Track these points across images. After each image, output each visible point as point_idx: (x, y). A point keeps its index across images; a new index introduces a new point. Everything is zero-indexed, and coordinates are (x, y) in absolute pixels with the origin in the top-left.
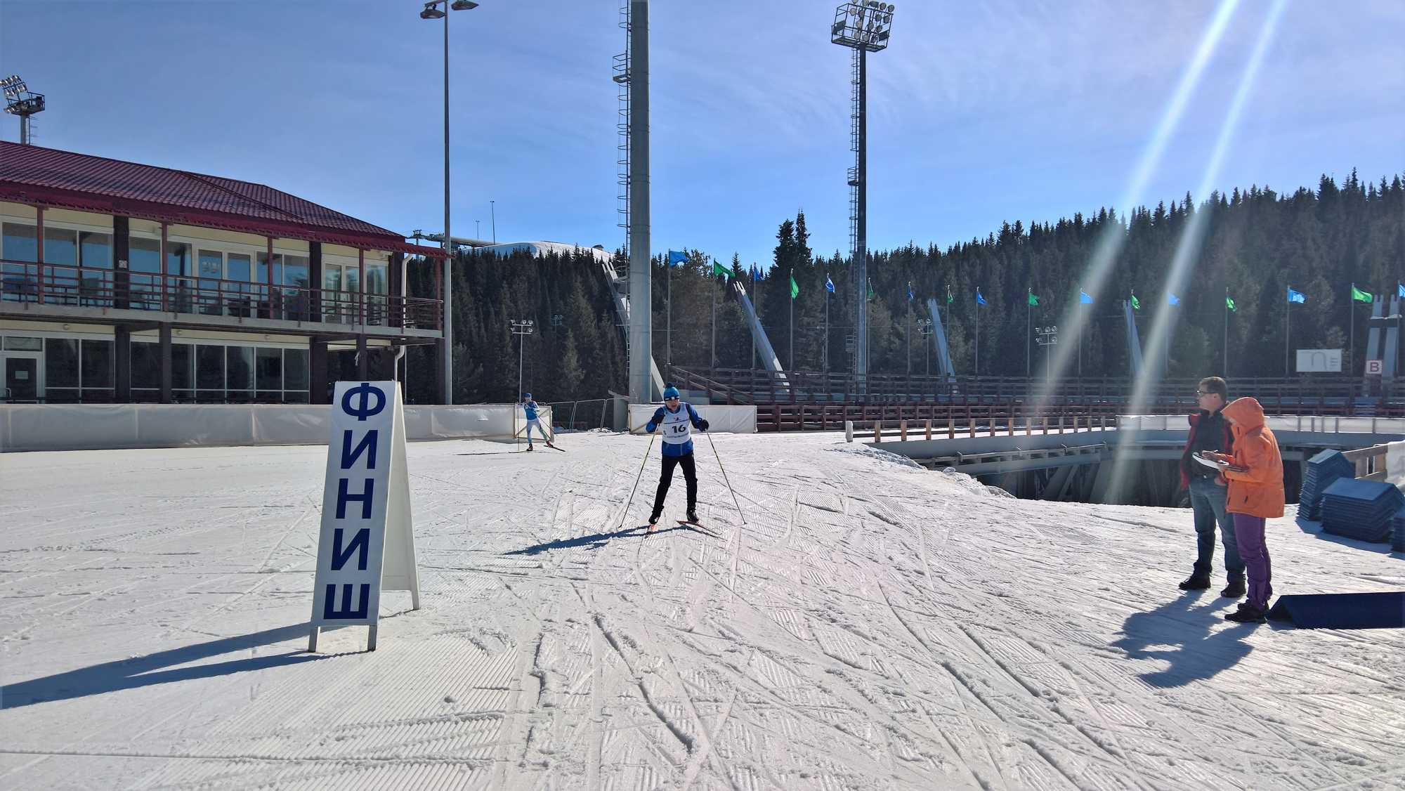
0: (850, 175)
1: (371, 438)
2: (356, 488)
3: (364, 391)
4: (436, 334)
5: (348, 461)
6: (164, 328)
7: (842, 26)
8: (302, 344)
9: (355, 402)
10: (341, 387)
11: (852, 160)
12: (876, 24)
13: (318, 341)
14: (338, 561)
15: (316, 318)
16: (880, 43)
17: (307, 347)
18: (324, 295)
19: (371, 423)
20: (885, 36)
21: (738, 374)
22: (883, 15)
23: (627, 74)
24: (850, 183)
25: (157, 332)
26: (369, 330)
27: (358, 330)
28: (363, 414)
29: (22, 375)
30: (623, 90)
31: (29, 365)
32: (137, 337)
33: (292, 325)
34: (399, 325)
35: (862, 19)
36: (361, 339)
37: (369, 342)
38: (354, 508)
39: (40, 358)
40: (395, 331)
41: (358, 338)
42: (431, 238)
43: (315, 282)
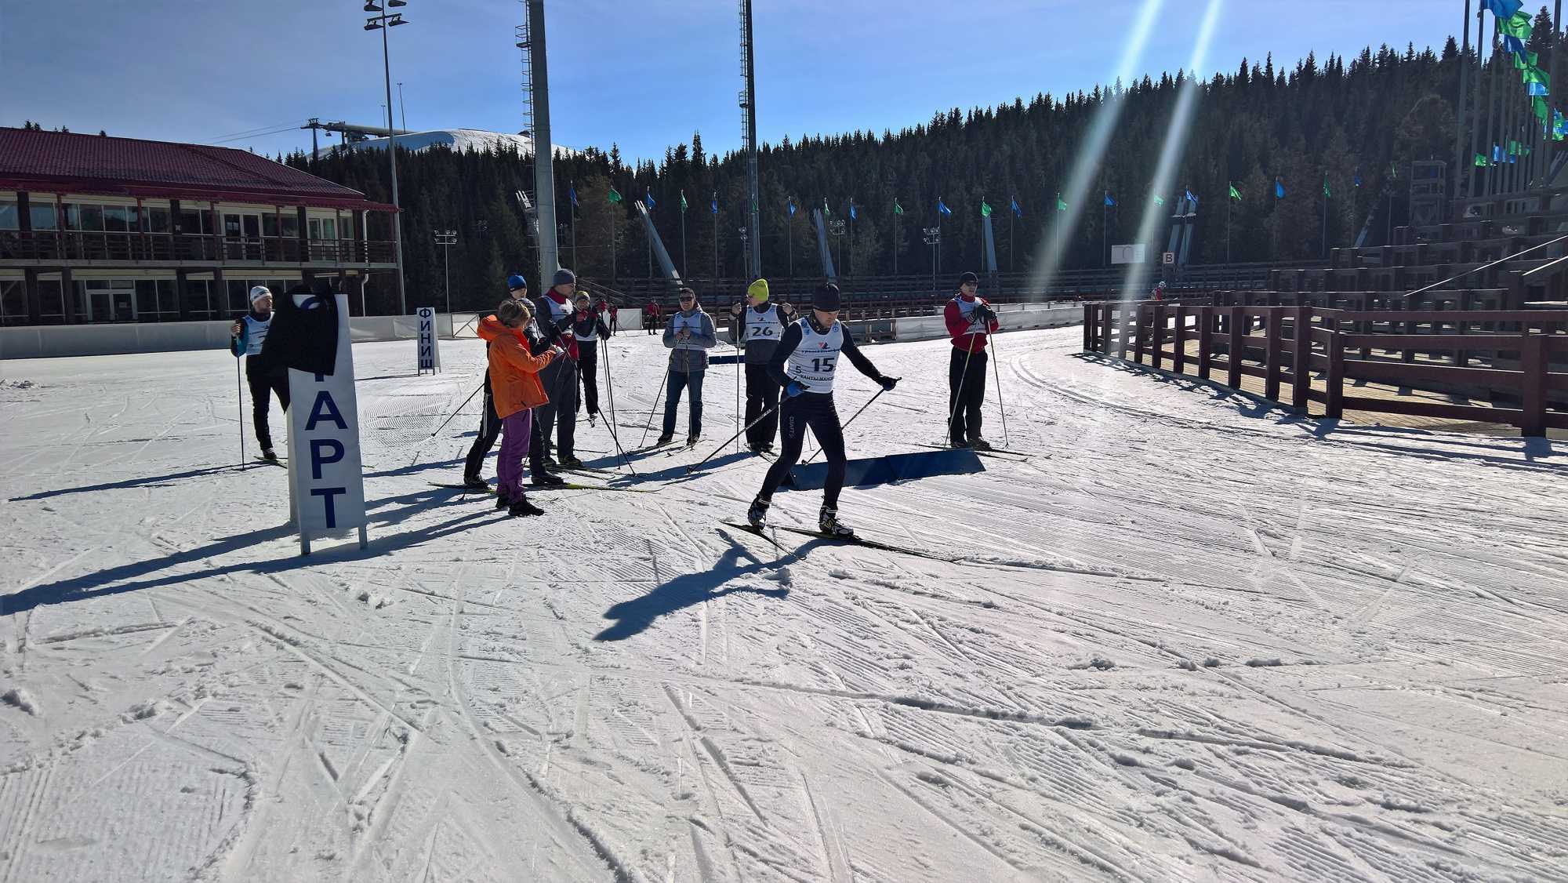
0: (741, 98)
1: (428, 323)
2: (425, 336)
3: (425, 310)
4: (392, 266)
5: (423, 329)
9: (423, 314)
10: (418, 310)
11: (742, 84)
14: (423, 354)
15: (305, 259)
18: (309, 243)
19: (428, 319)
21: (636, 283)
23: (528, 42)
24: (741, 106)
25: (212, 273)
26: (345, 265)
28: (425, 316)
29: (123, 305)
30: (526, 54)
31: (127, 298)
32: (189, 278)
33: (291, 264)
34: (363, 261)
36: (342, 271)
37: (347, 272)
38: (426, 341)
39: (132, 292)
41: (339, 270)
42: (331, 128)
43: (303, 233)
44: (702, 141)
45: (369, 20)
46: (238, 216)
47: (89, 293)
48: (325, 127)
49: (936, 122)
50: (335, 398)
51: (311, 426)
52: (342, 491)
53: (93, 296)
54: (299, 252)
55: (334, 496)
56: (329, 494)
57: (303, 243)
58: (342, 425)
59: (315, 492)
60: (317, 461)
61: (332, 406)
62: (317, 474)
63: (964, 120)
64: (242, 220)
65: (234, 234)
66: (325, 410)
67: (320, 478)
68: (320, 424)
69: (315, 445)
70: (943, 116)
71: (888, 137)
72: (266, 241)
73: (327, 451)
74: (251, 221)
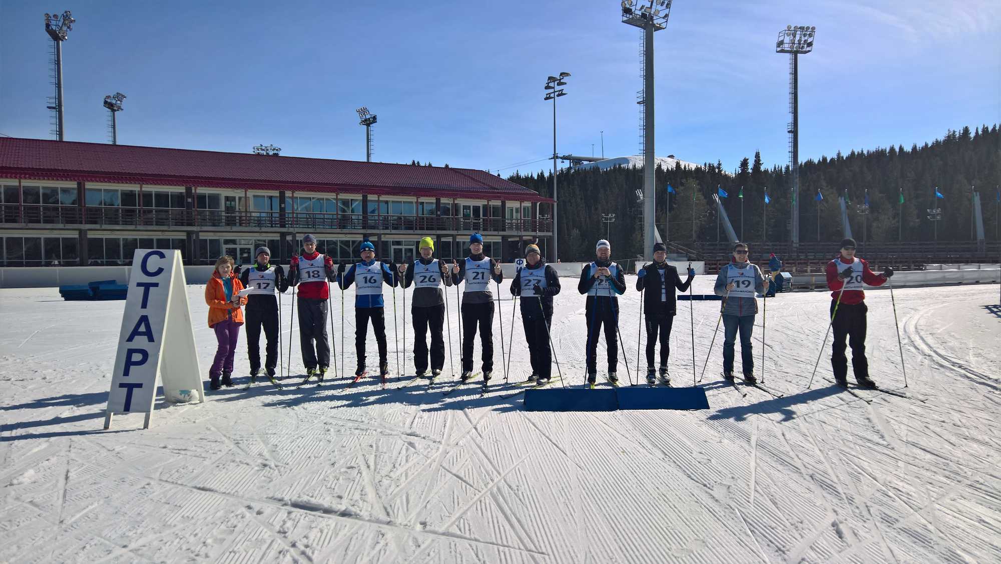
0: (789, 127)
4: (550, 234)
6: (454, 236)
7: (780, 43)
8: (498, 239)
11: (790, 118)
12: (803, 39)
13: (504, 238)
15: (504, 230)
16: (808, 49)
17: (501, 241)
18: (507, 221)
20: (810, 44)
22: (808, 33)
23: (643, 101)
24: (789, 132)
26: (523, 233)
27: (520, 234)
30: (642, 108)
31: (411, 250)
32: (443, 239)
33: (496, 233)
34: (535, 231)
35: (795, 37)
36: (521, 237)
37: (524, 238)
40: (533, 234)
41: (520, 236)
42: (564, 158)
43: (504, 216)
44: (761, 155)
45: (547, 94)
46: (470, 207)
47: (393, 247)
48: (561, 158)
49: (949, 137)
50: (151, 321)
51: (130, 339)
52: (139, 386)
53: (394, 249)
54: (500, 226)
55: (134, 389)
56: (130, 387)
57: (504, 221)
58: (151, 339)
59: (122, 385)
60: (129, 363)
61: (148, 326)
62: (126, 373)
63: (972, 135)
64: (472, 208)
65: (466, 216)
66: (142, 328)
67: (128, 375)
68: (137, 338)
69: (130, 352)
70: (954, 132)
71: (914, 148)
72: (484, 220)
73: (137, 357)
74: (476, 209)
